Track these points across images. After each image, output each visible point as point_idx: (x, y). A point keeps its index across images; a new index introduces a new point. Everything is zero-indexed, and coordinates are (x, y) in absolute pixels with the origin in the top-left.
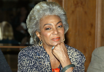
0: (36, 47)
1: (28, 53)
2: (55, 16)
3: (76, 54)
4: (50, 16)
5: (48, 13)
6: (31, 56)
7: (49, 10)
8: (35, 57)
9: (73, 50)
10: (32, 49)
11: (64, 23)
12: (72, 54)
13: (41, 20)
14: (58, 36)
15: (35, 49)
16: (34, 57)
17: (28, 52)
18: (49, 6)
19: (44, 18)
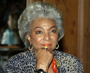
0: (23, 55)
1: (13, 64)
2: (49, 19)
3: (73, 61)
4: (44, 19)
5: (42, 15)
6: (16, 67)
7: (43, 12)
8: (22, 67)
9: (69, 57)
10: (18, 58)
11: (60, 28)
12: (69, 62)
13: (33, 22)
14: (50, 43)
15: (22, 57)
16: (20, 67)
17: (14, 62)
18: (44, 7)
19: (36, 20)
